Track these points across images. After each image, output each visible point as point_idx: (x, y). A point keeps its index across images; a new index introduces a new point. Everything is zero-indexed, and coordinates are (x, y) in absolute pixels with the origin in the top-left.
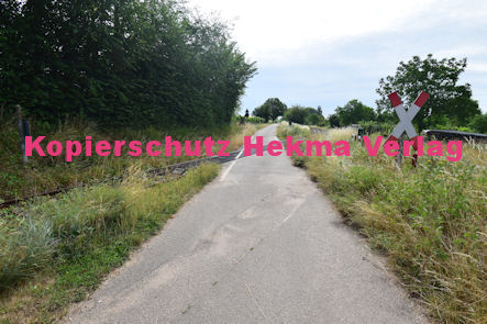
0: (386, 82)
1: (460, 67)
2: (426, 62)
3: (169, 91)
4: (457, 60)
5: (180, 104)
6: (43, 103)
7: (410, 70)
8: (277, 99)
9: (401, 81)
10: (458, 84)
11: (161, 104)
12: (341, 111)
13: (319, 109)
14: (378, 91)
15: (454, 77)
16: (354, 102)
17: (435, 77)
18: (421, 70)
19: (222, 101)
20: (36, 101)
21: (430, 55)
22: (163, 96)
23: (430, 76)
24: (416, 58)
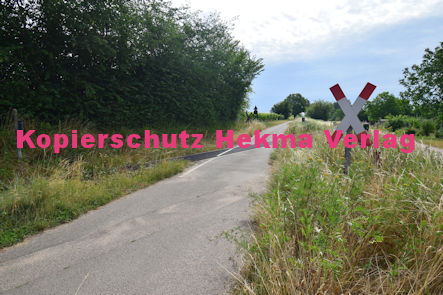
0: (411, 71)
6: (47, 107)
7: (438, 57)
8: (299, 95)
9: (429, 70)
14: (402, 82)
19: (225, 99)
20: (40, 105)
22: (161, 97)
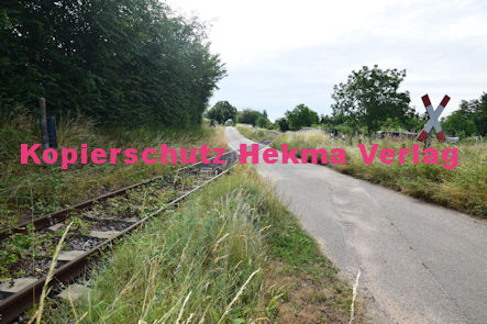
0: (340, 88)
1: (400, 77)
2: (373, 72)
3: (156, 89)
4: (398, 71)
5: (165, 103)
7: (359, 78)
9: (353, 88)
10: (399, 91)
11: (147, 103)
12: (290, 115)
13: (265, 113)
14: (333, 96)
15: (395, 85)
16: (301, 106)
17: (381, 85)
18: (369, 78)
21: (376, 66)
23: (377, 84)
24: (365, 68)
